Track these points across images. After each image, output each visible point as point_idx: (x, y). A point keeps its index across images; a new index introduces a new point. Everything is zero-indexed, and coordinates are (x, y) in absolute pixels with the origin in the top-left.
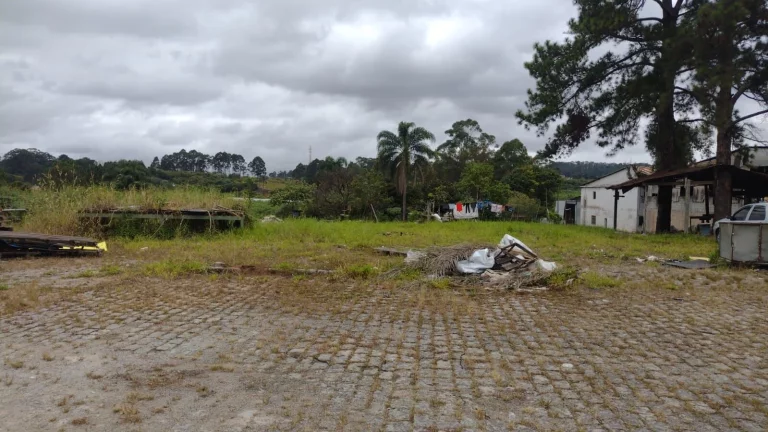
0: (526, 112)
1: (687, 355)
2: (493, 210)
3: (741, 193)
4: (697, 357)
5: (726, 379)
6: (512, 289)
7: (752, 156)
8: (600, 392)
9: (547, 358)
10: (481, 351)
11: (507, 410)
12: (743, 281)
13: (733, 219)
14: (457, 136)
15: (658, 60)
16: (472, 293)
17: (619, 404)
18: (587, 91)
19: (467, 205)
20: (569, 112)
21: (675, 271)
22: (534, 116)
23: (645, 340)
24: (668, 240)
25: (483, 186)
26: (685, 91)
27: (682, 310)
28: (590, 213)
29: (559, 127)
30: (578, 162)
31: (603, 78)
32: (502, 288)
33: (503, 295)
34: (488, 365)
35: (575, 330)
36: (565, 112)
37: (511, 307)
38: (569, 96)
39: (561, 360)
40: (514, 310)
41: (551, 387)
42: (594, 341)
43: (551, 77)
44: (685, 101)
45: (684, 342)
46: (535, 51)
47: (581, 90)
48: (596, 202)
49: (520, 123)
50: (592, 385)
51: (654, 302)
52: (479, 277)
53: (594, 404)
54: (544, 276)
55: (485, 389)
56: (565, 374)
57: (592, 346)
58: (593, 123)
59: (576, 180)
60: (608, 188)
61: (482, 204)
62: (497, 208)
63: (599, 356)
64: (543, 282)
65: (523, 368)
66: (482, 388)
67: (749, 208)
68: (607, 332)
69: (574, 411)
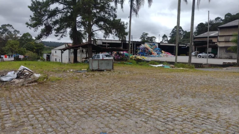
0: (30, 23)
1: (79, 98)
2: (20, 57)
3: (95, 51)
4: (82, 98)
5: (89, 103)
6: (24, 85)
7: (97, 42)
8: (51, 116)
9: (35, 108)
10: (8, 110)
11: (16, 131)
12: (95, 75)
13: (93, 58)
14: (4, 30)
15: (71, 11)
16: (7, 88)
17: (58, 118)
18: (51, 18)
19: (9, 56)
20: (45, 24)
21: (77, 74)
22: (32, 25)
23: (67, 95)
24: (77, 65)
25: (15, 49)
26: (79, 22)
27: (79, 85)
28: (55, 58)
29: (42, 29)
30: (50, 42)
31: (55, 15)
32: (20, 85)
33: (20, 87)
34: (10, 115)
35: (46, 96)
36: (43, 25)
37: (23, 91)
38: (45, 19)
39: (39, 107)
40: (24, 92)
41: (35, 118)
42: (51, 99)
43: (38, 12)
44: (80, 25)
45: (79, 94)
46: (32, 2)
47: (49, 18)
48: (56, 54)
49: (27, 27)
50: (49, 114)
51: (71, 83)
52: (11, 82)
53: (49, 120)
54: (36, 79)
55: (7, 125)
56: (40, 112)
57: (51, 100)
58: (53, 29)
59: (50, 47)
60: (59, 50)
61: (15, 55)
62: (21, 57)
63: (53, 103)
64: (35, 81)
65: (25, 113)
66: (6, 125)
67: (96, 55)
68: (56, 95)
69: (42, 125)
